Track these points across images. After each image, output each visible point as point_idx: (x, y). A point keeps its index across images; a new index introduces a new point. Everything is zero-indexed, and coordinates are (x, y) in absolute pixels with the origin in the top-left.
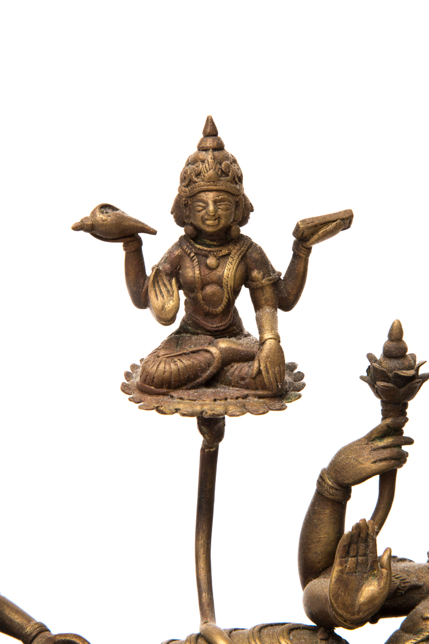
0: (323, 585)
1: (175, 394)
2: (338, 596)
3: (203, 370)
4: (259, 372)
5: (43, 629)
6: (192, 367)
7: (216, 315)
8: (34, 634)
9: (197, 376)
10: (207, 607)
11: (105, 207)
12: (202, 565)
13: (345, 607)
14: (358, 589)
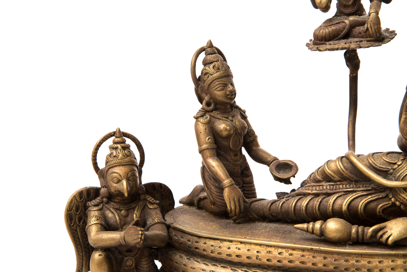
1: (327, 43)
2: (404, 130)
3: (341, 31)
4: (367, 29)
6: (336, 30)
7: (349, 6)
8: (272, 161)
9: (338, 34)
10: (351, 145)
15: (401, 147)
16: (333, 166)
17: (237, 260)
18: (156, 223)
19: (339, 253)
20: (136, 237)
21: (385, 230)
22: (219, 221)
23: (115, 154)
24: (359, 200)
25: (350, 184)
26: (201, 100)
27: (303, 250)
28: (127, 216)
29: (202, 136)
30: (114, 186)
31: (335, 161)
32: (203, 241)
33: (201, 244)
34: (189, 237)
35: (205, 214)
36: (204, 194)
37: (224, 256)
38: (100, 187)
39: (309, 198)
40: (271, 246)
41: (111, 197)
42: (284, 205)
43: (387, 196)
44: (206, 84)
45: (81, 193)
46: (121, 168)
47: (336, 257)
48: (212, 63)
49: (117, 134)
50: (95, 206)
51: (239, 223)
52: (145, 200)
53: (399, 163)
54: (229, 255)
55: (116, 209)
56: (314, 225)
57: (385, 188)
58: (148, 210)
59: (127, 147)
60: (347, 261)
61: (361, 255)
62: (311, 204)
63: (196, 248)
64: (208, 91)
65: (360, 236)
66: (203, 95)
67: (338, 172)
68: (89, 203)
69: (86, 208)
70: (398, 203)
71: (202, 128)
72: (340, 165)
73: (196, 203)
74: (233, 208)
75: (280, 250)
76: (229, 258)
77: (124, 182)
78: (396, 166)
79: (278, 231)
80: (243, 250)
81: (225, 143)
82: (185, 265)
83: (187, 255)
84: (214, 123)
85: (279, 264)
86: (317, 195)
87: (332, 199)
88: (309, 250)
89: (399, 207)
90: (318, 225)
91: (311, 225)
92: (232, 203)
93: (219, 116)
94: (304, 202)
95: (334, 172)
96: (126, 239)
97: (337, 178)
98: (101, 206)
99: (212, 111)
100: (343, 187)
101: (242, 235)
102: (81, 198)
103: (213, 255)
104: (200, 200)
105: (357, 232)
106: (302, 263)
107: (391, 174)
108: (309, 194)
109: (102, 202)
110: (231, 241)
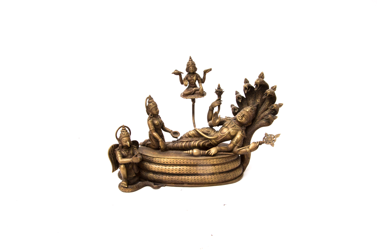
0: (211, 122)
1: (188, 96)
3: (192, 92)
4: (200, 92)
5: (172, 131)
6: (190, 92)
7: (193, 85)
9: (191, 93)
10: (195, 126)
11: (176, 70)
12: (193, 120)
13: (214, 123)
14: (216, 121)
15: (210, 126)
16: (191, 132)
17: (167, 163)
18: (138, 154)
19: (197, 159)
20: (137, 160)
21: (210, 151)
22: (156, 151)
23: (124, 133)
24: (200, 142)
25: (197, 138)
26: (148, 114)
27: (187, 159)
28: (128, 152)
29: (151, 126)
30: (124, 144)
31: (192, 131)
32: (155, 158)
33: (154, 160)
34: (150, 157)
35: (150, 149)
36: (149, 142)
37: (162, 163)
38: (118, 144)
39: (185, 143)
40: (177, 159)
41: (123, 147)
42: (177, 145)
43: (208, 141)
44: (150, 109)
45: (112, 146)
46: (126, 138)
47: (197, 160)
48: (151, 102)
49: (123, 127)
50: (118, 150)
51: (163, 151)
52: (133, 146)
53: (211, 131)
54: (164, 162)
55: (125, 151)
56: (190, 151)
57: (207, 139)
58: (134, 150)
59: (127, 131)
60: (200, 161)
61: (204, 159)
62: (186, 144)
63: (152, 161)
64: (151, 111)
65: (203, 154)
66: (149, 112)
67: (193, 134)
68: (116, 149)
69: (114, 150)
70: (212, 143)
71: (150, 123)
72: (193, 132)
73: (146, 145)
74: (163, 147)
75: (180, 160)
76: (164, 163)
77: (128, 142)
78: (210, 132)
79: (177, 153)
80: (169, 160)
81: (157, 127)
82: (149, 166)
83: (149, 163)
84: (153, 121)
85: (180, 164)
86: (187, 142)
87: (192, 143)
88: (189, 159)
89: (212, 144)
90: (191, 151)
91: (189, 151)
92: (162, 146)
93: (155, 119)
94: (184, 144)
95: (192, 135)
96: (133, 161)
97: (193, 136)
98: (120, 150)
99: (152, 117)
100: (195, 139)
101: (167, 156)
102: (113, 148)
103: (158, 162)
104: (148, 144)
105: (202, 152)
106: (187, 163)
107: (209, 134)
108: (185, 141)
109: (120, 149)
110: (164, 158)
